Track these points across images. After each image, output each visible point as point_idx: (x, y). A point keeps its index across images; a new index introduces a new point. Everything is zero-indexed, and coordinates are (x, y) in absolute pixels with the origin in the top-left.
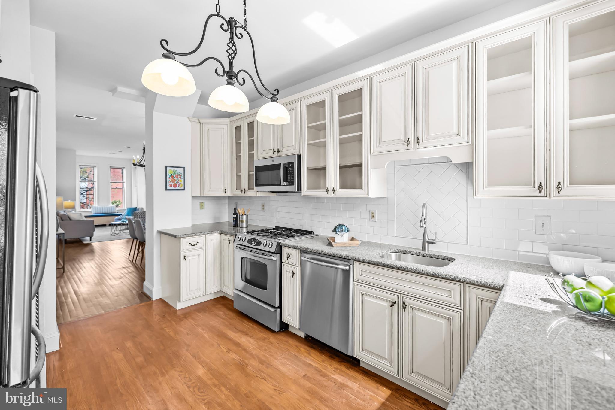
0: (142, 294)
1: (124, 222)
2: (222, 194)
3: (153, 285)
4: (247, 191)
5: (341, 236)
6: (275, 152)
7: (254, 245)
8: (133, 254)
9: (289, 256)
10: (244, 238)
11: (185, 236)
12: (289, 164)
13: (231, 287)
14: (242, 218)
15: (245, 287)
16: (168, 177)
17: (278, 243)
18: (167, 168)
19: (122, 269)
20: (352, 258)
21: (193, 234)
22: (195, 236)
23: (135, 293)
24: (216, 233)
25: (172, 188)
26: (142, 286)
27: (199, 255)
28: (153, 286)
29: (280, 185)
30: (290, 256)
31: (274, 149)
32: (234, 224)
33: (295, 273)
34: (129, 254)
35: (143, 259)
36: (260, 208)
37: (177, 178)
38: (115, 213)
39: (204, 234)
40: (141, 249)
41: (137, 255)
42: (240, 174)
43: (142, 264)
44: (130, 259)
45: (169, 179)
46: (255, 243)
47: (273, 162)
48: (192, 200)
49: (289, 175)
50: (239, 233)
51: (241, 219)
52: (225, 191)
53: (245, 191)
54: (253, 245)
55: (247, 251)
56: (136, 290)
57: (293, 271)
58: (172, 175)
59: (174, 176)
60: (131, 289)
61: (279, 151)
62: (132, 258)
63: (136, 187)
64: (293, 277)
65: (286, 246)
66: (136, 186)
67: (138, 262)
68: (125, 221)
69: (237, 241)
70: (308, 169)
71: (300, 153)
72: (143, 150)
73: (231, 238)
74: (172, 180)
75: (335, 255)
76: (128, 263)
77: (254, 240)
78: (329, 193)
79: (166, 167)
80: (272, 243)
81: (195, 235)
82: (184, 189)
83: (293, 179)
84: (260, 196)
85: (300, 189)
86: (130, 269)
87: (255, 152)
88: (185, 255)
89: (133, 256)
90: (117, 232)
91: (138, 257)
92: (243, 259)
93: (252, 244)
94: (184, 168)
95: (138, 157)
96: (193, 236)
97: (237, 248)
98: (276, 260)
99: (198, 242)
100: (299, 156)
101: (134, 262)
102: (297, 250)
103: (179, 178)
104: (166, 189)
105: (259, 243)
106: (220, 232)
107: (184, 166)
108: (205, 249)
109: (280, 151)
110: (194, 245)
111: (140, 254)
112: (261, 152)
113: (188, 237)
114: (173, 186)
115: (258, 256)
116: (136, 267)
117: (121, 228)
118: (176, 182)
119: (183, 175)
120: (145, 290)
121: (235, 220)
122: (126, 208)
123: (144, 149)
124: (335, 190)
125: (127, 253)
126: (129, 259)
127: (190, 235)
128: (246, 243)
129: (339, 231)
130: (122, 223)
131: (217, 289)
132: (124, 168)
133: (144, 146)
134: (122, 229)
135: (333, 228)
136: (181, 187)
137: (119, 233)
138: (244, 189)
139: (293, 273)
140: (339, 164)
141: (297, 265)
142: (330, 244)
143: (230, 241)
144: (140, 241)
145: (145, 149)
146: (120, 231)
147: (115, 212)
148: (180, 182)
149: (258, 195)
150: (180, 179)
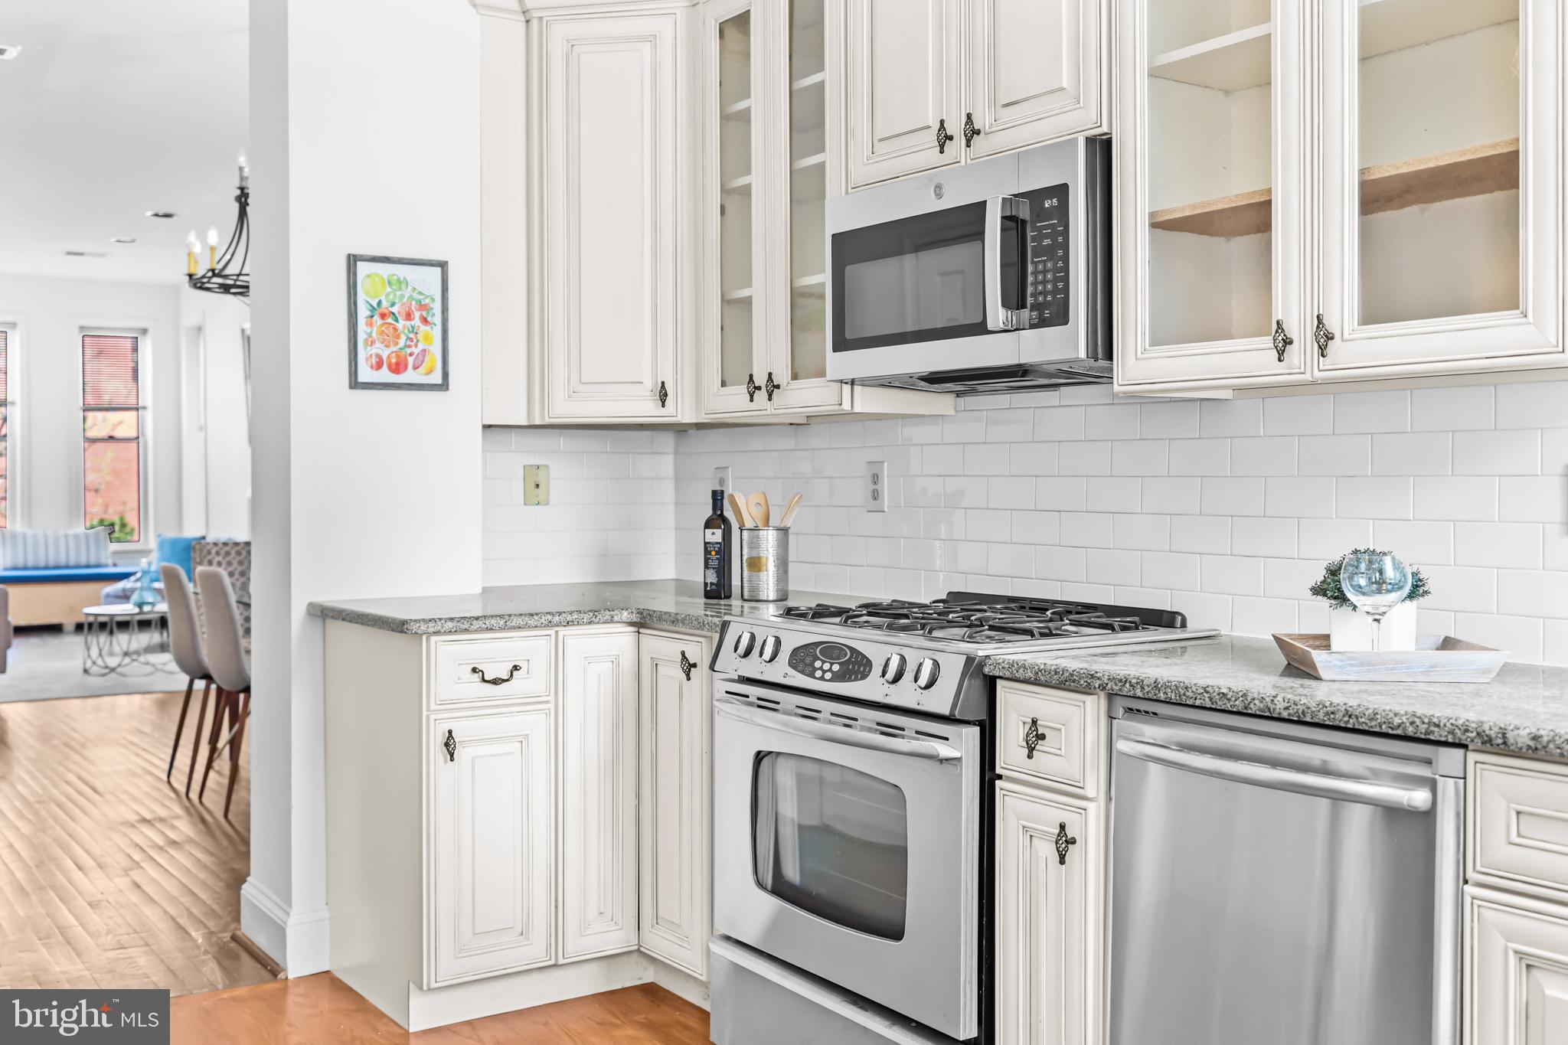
0: (233, 945)
1: (146, 608)
2: (647, 410)
3: (288, 901)
4: (783, 384)
5: (1370, 618)
6: (951, 138)
7: (828, 676)
8: (189, 762)
9: (1035, 737)
10: (771, 642)
11: (450, 625)
12: (1035, 197)
13: (698, 930)
14: (755, 544)
15: (775, 926)
16: (363, 312)
17: (970, 660)
18: (358, 263)
19: (137, 825)
20: (1452, 732)
21: (493, 622)
22: (501, 629)
23: (200, 941)
24: (611, 621)
25: (385, 375)
26: (234, 907)
27: (523, 740)
28: (290, 904)
29: (980, 328)
30: (1042, 737)
31: (942, 122)
32: (712, 578)
33: (1073, 841)
34: (169, 759)
35: (235, 787)
36: (859, 490)
37: (408, 323)
38: (106, 566)
39: (549, 625)
40: (225, 735)
41: (209, 767)
42: (744, 293)
43: (232, 807)
44: (176, 785)
45: (370, 324)
46: (836, 667)
47: (939, 195)
48: (484, 451)
49: (1035, 264)
50: (742, 615)
51: (751, 548)
52: (663, 396)
53: (773, 387)
54: (822, 678)
55: (786, 713)
56: (206, 927)
57: (1062, 827)
58: (385, 304)
59: (395, 309)
60: (181, 921)
61: (972, 133)
62: (186, 780)
63: (202, 434)
64: (1062, 861)
65: (1020, 674)
66: (201, 428)
67: (214, 801)
68: (151, 600)
69: (731, 664)
70: (1154, 225)
71: (1105, 129)
72: (236, 206)
73: (698, 650)
74: (382, 333)
75: (1339, 716)
76: (167, 803)
77: (831, 650)
78: (1293, 352)
79: (352, 261)
80: (936, 664)
81: (502, 622)
82: (444, 386)
83: (1060, 285)
84: (857, 410)
85: (1104, 342)
86: (173, 828)
87: (831, 157)
88: (450, 732)
89: (187, 770)
90: (112, 662)
91: (212, 774)
92: (765, 762)
93: (818, 674)
94: (443, 265)
95: (213, 237)
96: (490, 629)
97: (727, 702)
98: (959, 759)
99: (516, 668)
100: (1101, 150)
101: (194, 796)
102: (1089, 699)
103: (417, 322)
104: (355, 384)
105: (856, 666)
106: (635, 618)
107: (445, 259)
108: (552, 706)
109: (978, 132)
110: (496, 682)
111: (223, 763)
112: (867, 151)
113: (466, 631)
114: (385, 367)
115: (852, 739)
116: (203, 821)
117: (130, 641)
118: (402, 342)
119: (437, 307)
120: (250, 928)
121: (719, 558)
122: (153, 544)
123: (243, 199)
124: (1330, 337)
125: (162, 756)
126: (169, 782)
127: (476, 624)
128: (781, 671)
129: (1359, 589)
130: (137, 610)
131: (616, 940)
132: (145, 331)
133: (242, 178)
134: (134, 646)
135: (1319, 575)
136: (430, 372)
137: (119, 665)
138: (770, 374)
139: (1064, 842)
140: (1362, 172)
141: (1090, 792)
142: (1299, 667)
143: (689, 667)
144: (224, 687)
145: (247, 196)
146: (126, 654)
147: (103, 561)
148: (421, 346)
149: (846, 406)
150: (423, 328)
